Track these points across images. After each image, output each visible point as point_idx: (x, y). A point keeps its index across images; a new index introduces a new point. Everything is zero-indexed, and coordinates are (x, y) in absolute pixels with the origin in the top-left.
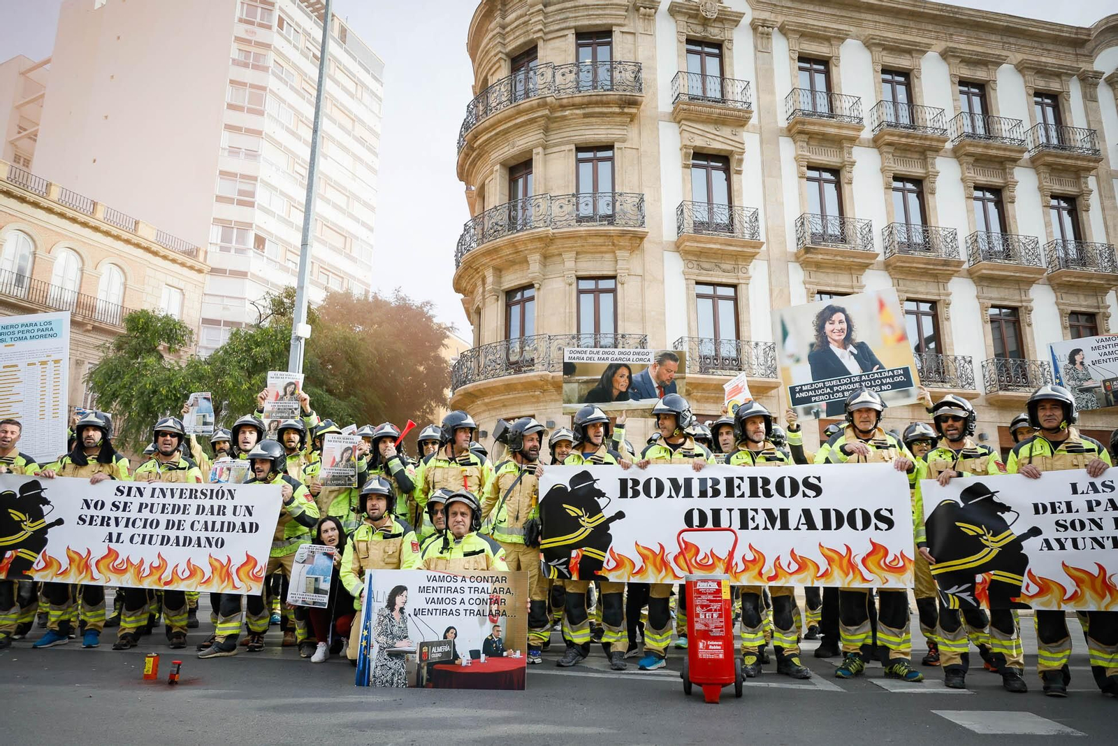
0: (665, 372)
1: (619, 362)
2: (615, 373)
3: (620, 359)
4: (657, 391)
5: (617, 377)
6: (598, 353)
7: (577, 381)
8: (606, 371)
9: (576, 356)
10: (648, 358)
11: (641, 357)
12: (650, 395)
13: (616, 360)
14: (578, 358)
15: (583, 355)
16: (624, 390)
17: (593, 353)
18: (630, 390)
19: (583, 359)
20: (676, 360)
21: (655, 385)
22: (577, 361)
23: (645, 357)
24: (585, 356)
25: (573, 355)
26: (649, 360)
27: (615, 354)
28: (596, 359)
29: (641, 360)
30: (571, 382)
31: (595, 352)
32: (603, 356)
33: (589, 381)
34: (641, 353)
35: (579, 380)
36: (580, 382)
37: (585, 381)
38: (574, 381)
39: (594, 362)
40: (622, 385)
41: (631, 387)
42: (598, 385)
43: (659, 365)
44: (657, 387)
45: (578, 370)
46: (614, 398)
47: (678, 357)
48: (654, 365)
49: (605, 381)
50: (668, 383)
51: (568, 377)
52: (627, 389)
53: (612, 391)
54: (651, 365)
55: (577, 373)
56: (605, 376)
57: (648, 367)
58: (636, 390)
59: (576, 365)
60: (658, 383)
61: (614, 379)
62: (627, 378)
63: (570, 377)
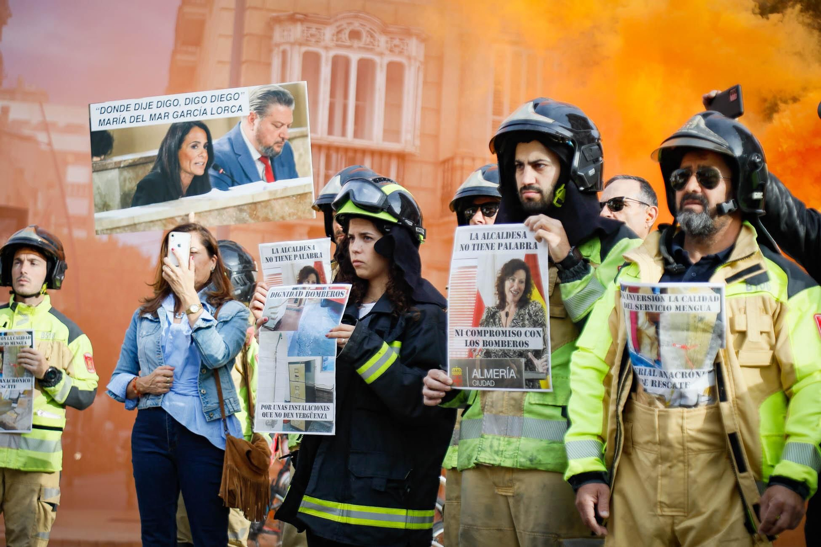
0: (271, 128)
1: (189, 119)
2: (181, 141)
3: (189, 113)
5: (186, 148)
6: (149, 105)
7: (118, 166)
8: (166, 139)
10: (237, 103)
11: (226, 103)
12: (247, 177)
13: (182, 115)
14: (115, 120)
15: (125, 114)
16: (200, 172)
17: (140, 106)
18: (211, 172)
19: (124, 121)
20: (288, 102)
21: (256, 156)
22: (115, 126)
23: (230, 104)
24: (128, 115)
25: (106, 116)
26: (240, 109)
27: (179, 104)
28: (147, 118)
29: (226, 109)
30: (107, 169)
31: (144, 106)
32: (158, 111)
33: (138, 163)
34: (225, 96)
35: (120, 162)
36: (122, 165)
37: (130, 163)
38: (111, 165)
39: (144, 124)
40: (196, 163)
41: (212, 165)
42: (154, 168)
43: (258, 116)
44: (259, 159)
45: (115, 144)
46: (185, 190)
47: (292, 97)
48: (249, 116)
49: (165, 159)
50: (277, 149)
51: (101, 160)
52: (206, 170)
53: (179, 177)
54: (244, 117)
55: (114, 150)
56: (164, 149)
57: (240, 123)
58: (222, 171)
59: (111, 133)
60: (260, 152)
61: (180, 153)
62: (204, 147)
63: (104, 159)
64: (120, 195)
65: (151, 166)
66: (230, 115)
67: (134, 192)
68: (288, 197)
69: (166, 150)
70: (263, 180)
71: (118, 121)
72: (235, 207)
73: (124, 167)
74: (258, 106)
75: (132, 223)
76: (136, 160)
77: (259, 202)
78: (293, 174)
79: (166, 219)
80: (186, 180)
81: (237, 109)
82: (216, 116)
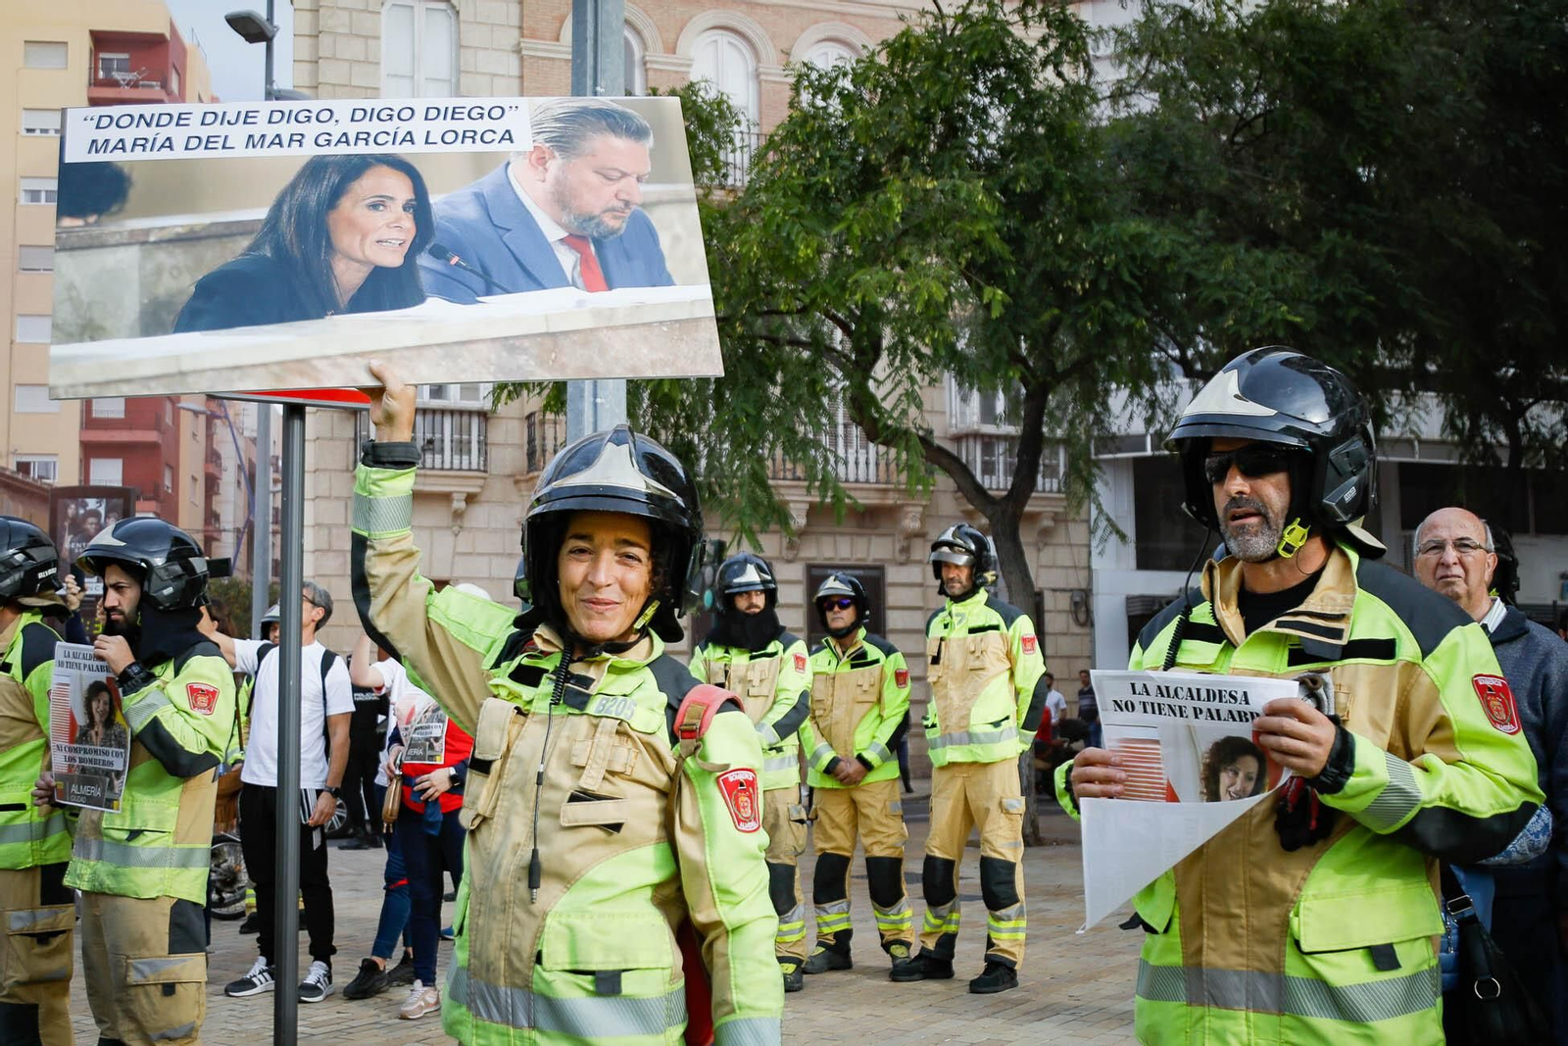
0: (594, 179)
1: (361, 149)
2: (337, 192)
3: (363, 137)
5: (352, 206)
6: (247, 117)
7: (140, 240)
8: (293, 187)
9: (130, 135)
10: (500, 127)
11: (468, 125)
12: (530, 275)
13: (344, 140)
14: (141, 143)
15: (171, 131)
16: (393, 259)
17: (219, 118)
19: (169, 143)
20: (638, 133)
22: (139, 155)
23: (480, 126)
24: (179, 135)
25: (113, 134)
26: (508, 136)
27: (335, 118)
28: (237, 141)
29: (468, 136)
30: (102, 246)
31: (231, 117)
32: (271, 130)
33: (203, 234)
34: (466, 111)
35: (148, 231)
36: (152, 239)
37: (178, 234)
38: (118, 237)
39: (227, 153)
40: (380, 242)
41: (428, 247)
42: (251, 249)
43: (557, 154)
44: (563, 241)
45: (133, 194)
46: (344, 299)
47: (645, 123)
48: (532, 152)
49: (288, 229)
50: (611, 222)
51: (87, 225)
53: (330, 267)
54: (518, 153)
55: (128, 206)
56: (285, 208)
57: (508, 164)
58: (455, 260)
59: (126, 170)
60: (564, 226)
61: (334, 217)
62: (404, 209)
63: (97, 223)
64: (142, 304)
65: (245, 243)
66: (479, 147)
67: (185, 298)
68: (647, 324)
69: (290, 210)
70: (574, 284)
71: (149, 146)
72: (493, 340)
73: (155, 243)
74: (554, 134)
75: (172, 369)
76: (197, 229)
77: (562, 333)
78: (658, 277)
79: (280, 363)
80: (348, 276)
81: (498, 137)
82: (441, 148)
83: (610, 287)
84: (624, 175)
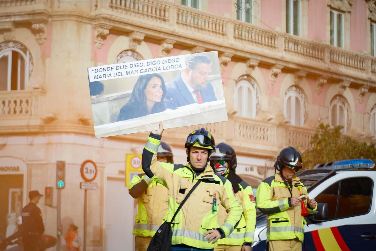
0: (199, 75)
1: (150, 73)
2: (146, 85)
3: (150, 69)
4: (194, 96)
5: (149, 88)
6: (125, 67)
7: (108, 100)
8: (136, 84)
9: (102, 73)
10: (178, 64)
11: (172, 64)
13: (146, 71)
14: (105, 76)
15: (110, 72)
16: (159, 100)
17: (120, 68)
18: (165, 100)
19: (110, 75)
20: (208, 62)
22: (105, 79)
23: (175, 63)
24: (112, 73)
25: (99, 74)
26: (180, 66)
27: (143, 65)
28: (124, 73)
29: (172, 67)
30: (101, 102)
31: (122, 67)
32: (131, 70)
34: (171, 60)
35: (109, 98)
36: (110, 99)
37: (115, 98)
38: (103, 100)
39: (122, 77)
40: (156, 96)
41: (166, 96)
42: (130, 100)
43: (191, 69)
44: (193, 92)
45: (105, 89)
46: (150, 111)
47: (210, 59)
48: (186, 70)
49: (137, 95)
50: (204, 86)
51: (97, 97)
52: (162, 99)
53: (146, 104)
54: (183, 70)
55: (104, 92)
56: (136, 89)
57: (181, 73)
58: (171, 99)
59: (103, 83)
60: (193, 88)
61: (146, 91)
62: (160, 87)
63: (99, 97)
64: (110, 115)
65: (128, 99)
66: (175, 70)
67: (118, 113)
68: (212, 111)
69: (137, 90)
70: (196, 103)
71: (106, 76)
72: (181, 117)
73: (111, 100)
74: (190, 64)
75: (118, 130)
76: (119, 96)
77: (195, 114)
78: (214, 99)
79: (138, 127)
80: (150, 105)
81: (178, 66)
82: (167, 71)
83: (204, 102)
84: (206, 73)
